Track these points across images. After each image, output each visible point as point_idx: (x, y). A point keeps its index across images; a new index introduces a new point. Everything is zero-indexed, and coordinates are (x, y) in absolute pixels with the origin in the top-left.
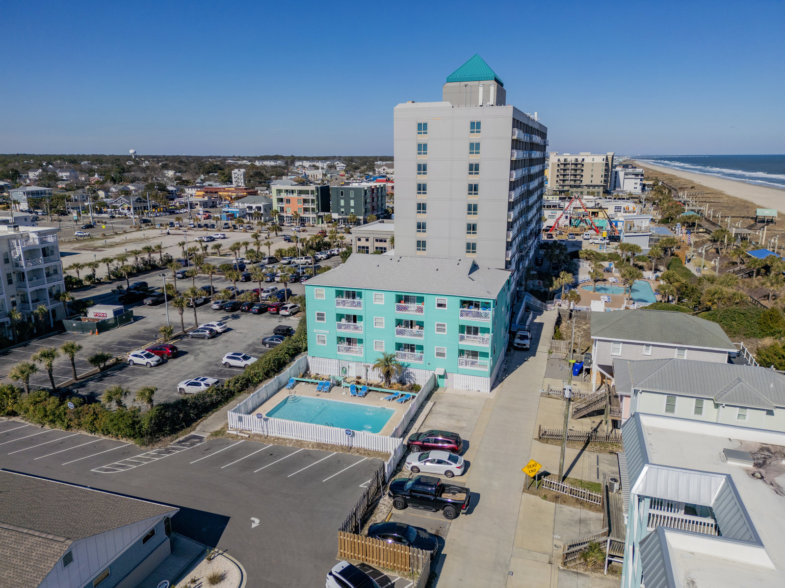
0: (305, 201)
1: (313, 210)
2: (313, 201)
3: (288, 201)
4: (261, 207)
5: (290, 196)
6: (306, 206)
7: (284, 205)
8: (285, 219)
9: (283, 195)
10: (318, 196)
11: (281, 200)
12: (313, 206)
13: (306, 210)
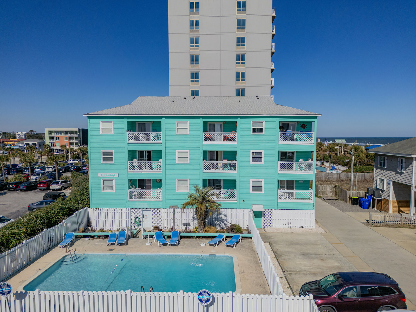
1: (76, 144)
2: (76, 138)
3: (58, 138)
4: (36, 143)
5: (59, 135)
6: (71, 141)
7: (54, 141)
8: (55, 151)
9: (54, 135)
10: (80, 135)
11: (52, 138)
13: (71, 144)
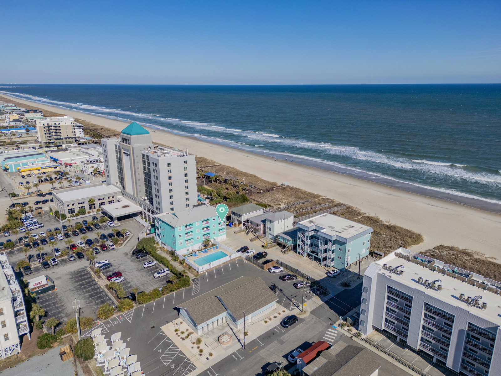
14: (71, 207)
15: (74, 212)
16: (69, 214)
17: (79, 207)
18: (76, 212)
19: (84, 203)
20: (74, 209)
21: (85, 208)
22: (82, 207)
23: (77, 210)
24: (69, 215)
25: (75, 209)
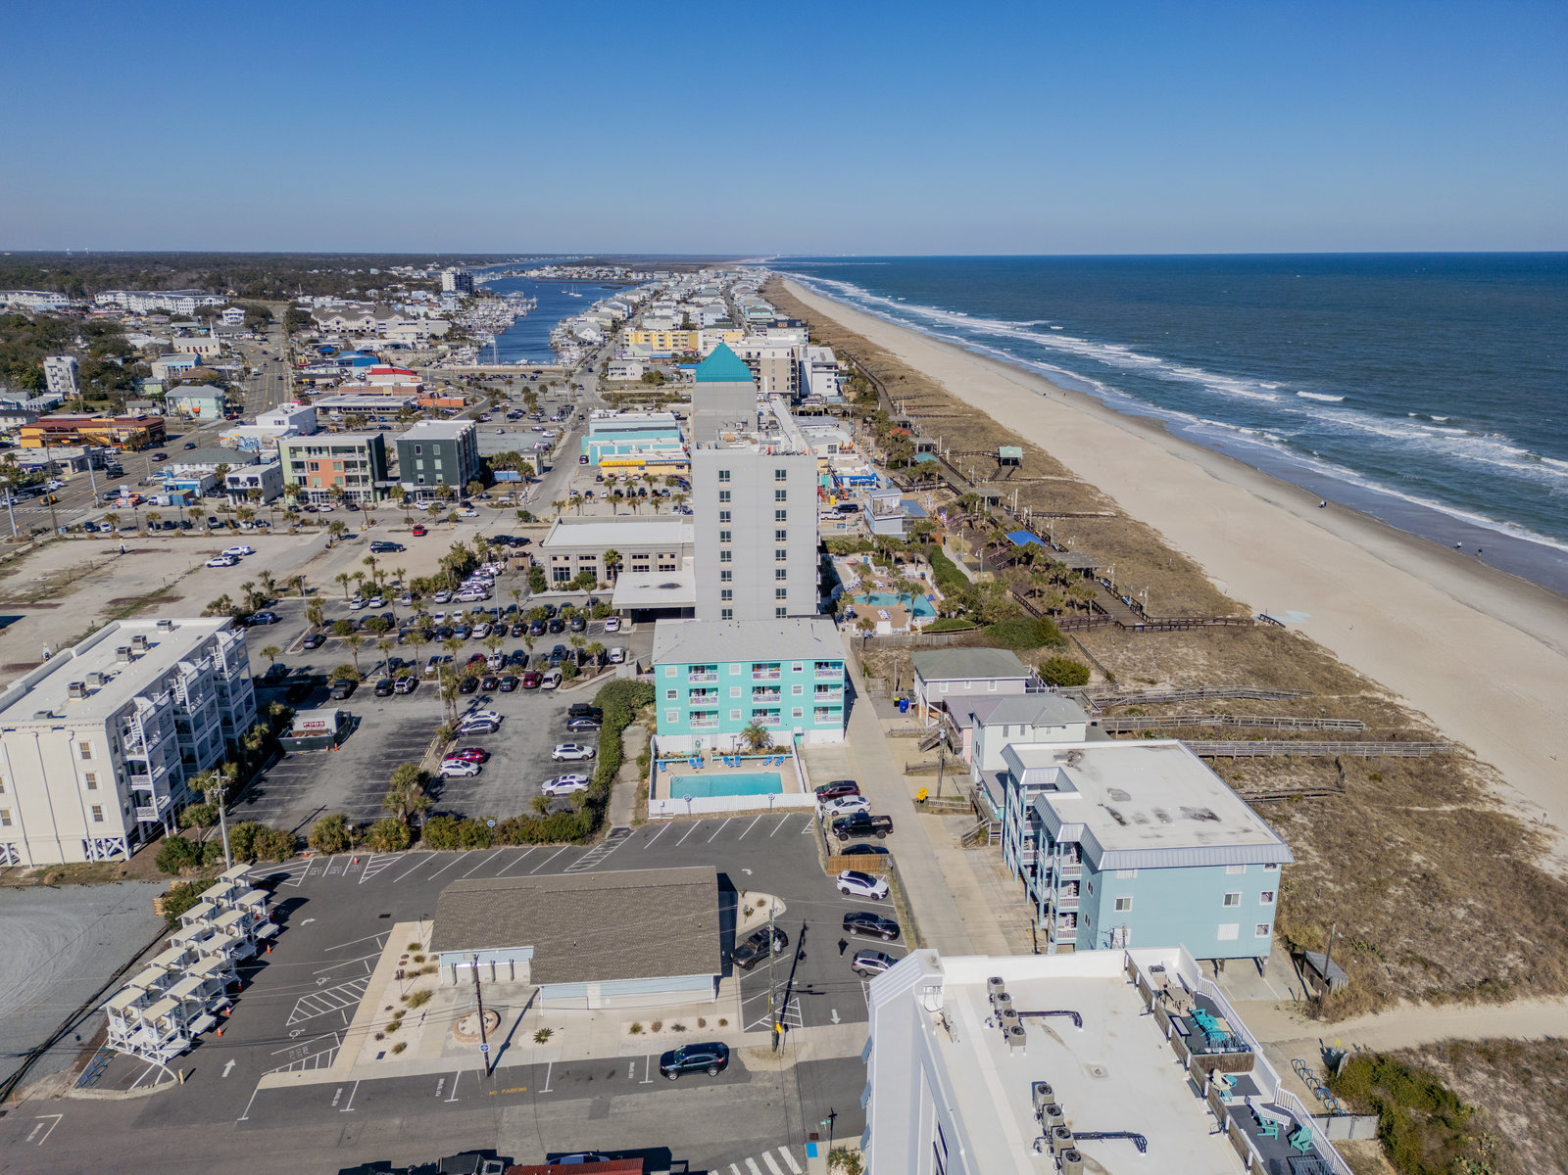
0: (348, 465)
1: (365, 479)
2: (363, 464)
3: (315, 466)
4: (257, 479)
5: (315, 457)
6: (351, 472)
7: (306, 473)
8: (310, 497)
9: (302, 456)
10: (371, 455)
11: (298, 465)
12: (363, 473)
13: (349, 479)
14: (561, 563)
15: (568, 579)
16: (556, 579)
17: (582, 568)
18: (572, 580)
19: (594, 558)
20: (568, 569)
21: (594, 574)
22: (588, 568)
23: (574, 573)
24: (555, 584)
25: (571, 571)
